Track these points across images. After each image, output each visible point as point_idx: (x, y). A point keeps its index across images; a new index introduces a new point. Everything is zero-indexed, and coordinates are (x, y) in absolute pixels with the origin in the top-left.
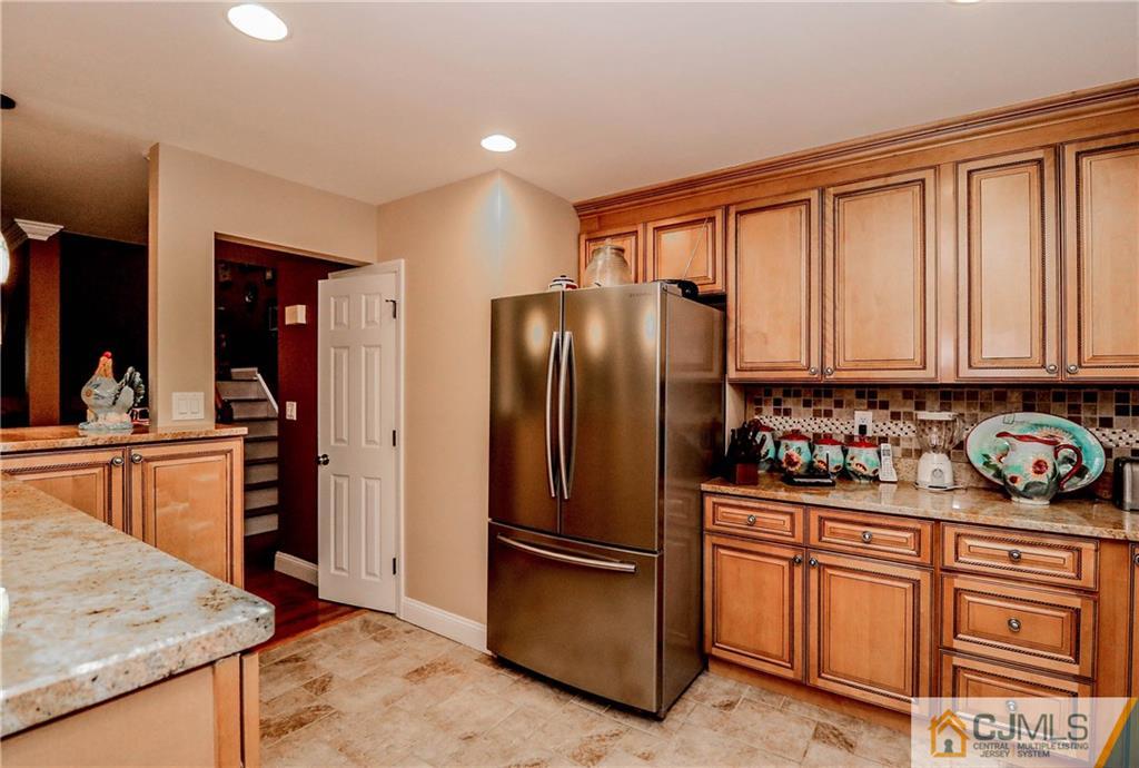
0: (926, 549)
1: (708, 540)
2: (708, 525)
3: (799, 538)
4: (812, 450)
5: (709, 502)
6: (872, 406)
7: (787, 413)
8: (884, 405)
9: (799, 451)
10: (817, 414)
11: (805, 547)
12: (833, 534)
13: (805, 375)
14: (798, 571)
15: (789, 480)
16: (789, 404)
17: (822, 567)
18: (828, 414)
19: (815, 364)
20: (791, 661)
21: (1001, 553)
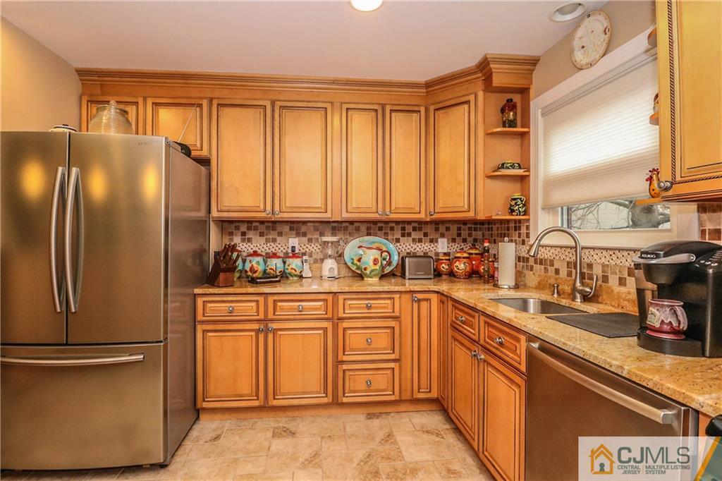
0: (330, 309)
1: (200, 328)
2: (200, 317)
3: (262, 316)
4: (265, 262)
5: (200, 301)
6: (298, 235)
7: (249, 240)
8: (304, 235)
9: (257, 264)
10: (267, 241)
11: (265, 320)
12: (282, 309)
13: (263, 215)
14: (261, 337)
15: (253, 281)
16: (250, 235)
17: (275, 331)
18: (274, 240)
19: (269, 208)
20: (257, 395)
21: (363, 306)
